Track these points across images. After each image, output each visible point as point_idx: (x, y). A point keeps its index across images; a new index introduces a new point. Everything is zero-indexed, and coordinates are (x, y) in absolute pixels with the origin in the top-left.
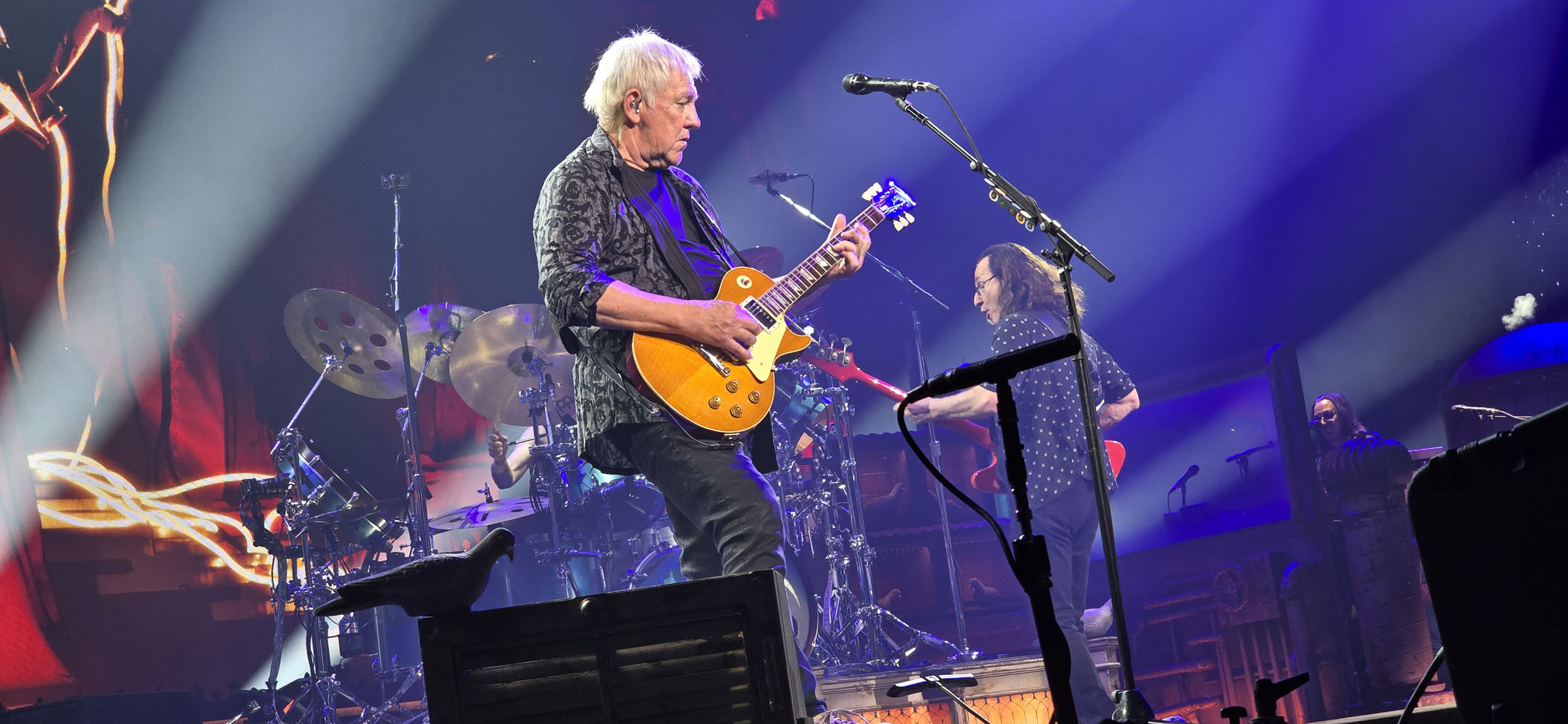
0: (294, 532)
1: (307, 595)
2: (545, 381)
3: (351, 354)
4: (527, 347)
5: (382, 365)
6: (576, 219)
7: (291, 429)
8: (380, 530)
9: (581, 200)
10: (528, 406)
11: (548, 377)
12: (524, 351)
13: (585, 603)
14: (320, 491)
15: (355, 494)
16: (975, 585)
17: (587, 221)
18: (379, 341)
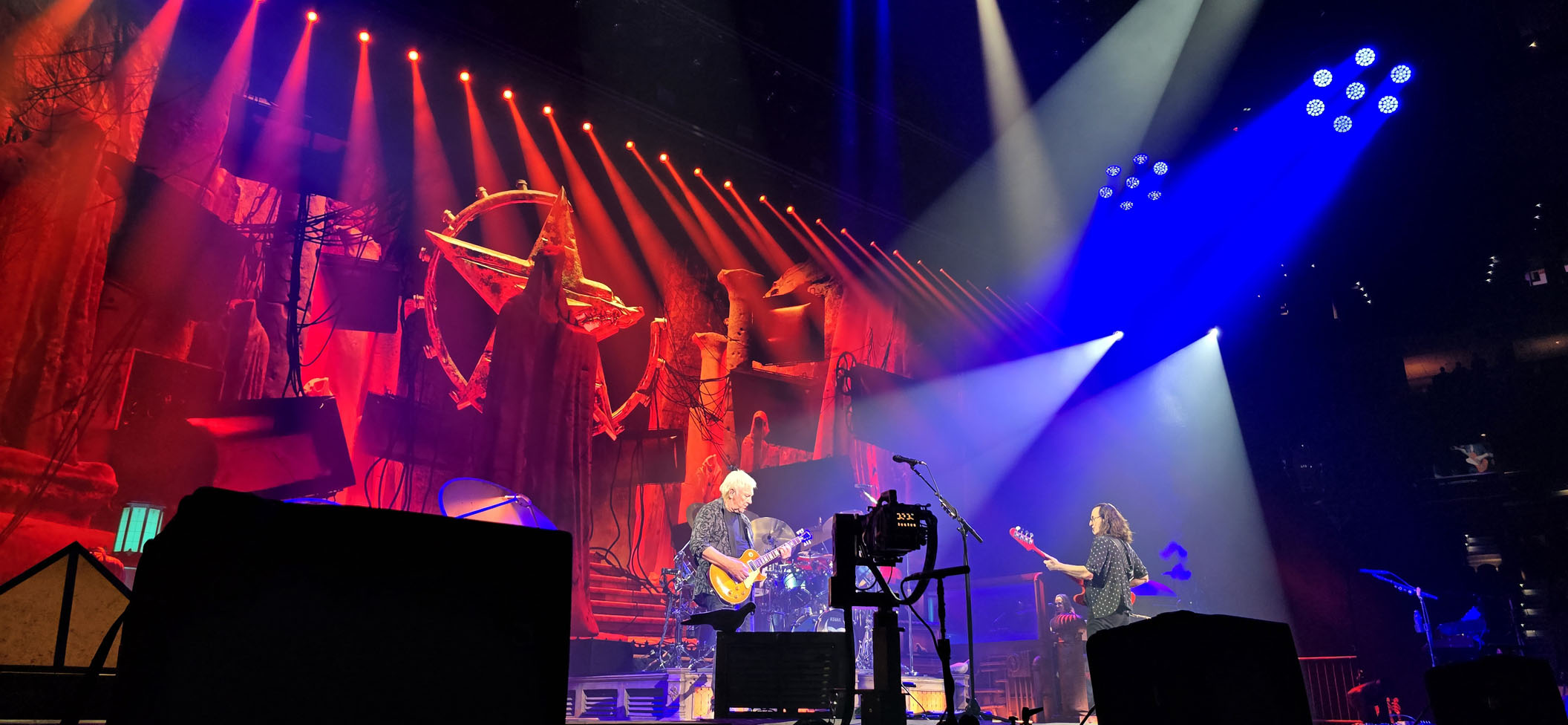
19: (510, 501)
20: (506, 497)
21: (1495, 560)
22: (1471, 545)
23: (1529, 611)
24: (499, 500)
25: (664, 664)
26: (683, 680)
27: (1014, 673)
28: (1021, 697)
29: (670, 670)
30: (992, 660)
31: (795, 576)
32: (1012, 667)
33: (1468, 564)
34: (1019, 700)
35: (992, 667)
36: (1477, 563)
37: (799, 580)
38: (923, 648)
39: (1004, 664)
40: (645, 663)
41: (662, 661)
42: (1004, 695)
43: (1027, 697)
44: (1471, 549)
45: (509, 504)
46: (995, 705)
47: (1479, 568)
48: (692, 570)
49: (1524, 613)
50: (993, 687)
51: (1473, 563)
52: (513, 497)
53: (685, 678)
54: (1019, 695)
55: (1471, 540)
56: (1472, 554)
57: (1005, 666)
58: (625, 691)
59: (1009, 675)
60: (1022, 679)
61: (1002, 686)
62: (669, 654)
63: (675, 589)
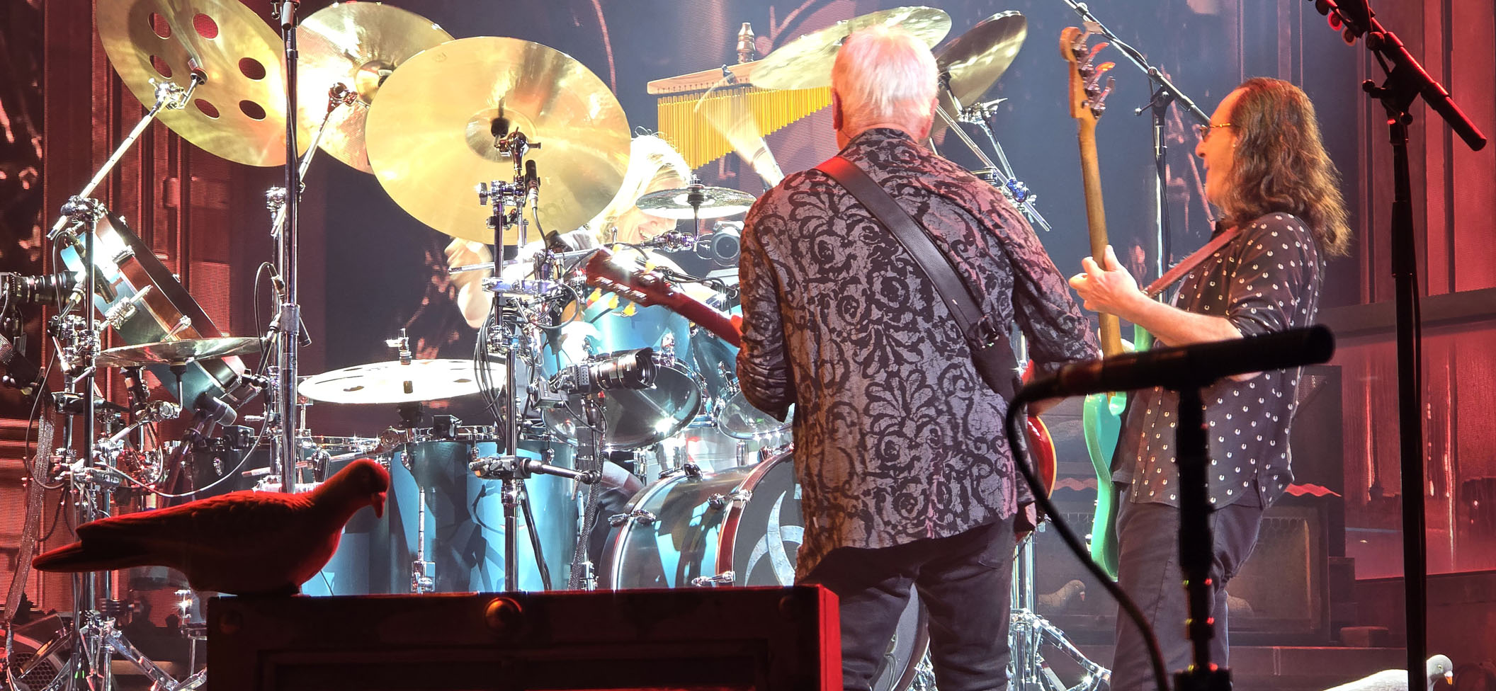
0: (73, 373)
1: (82, 480)
2: (524, 173)
3: (202, 83)
4: (501, 111)
5: (254, 110)
7: (87, 200)
8: (218, 385)
10: (489, 211)
11: (531, 165)
12: (496, 115)
14: (126, 309)
15: (186, 321)
18: (253, 69)
62: (53, 658)
63: (65, 366)
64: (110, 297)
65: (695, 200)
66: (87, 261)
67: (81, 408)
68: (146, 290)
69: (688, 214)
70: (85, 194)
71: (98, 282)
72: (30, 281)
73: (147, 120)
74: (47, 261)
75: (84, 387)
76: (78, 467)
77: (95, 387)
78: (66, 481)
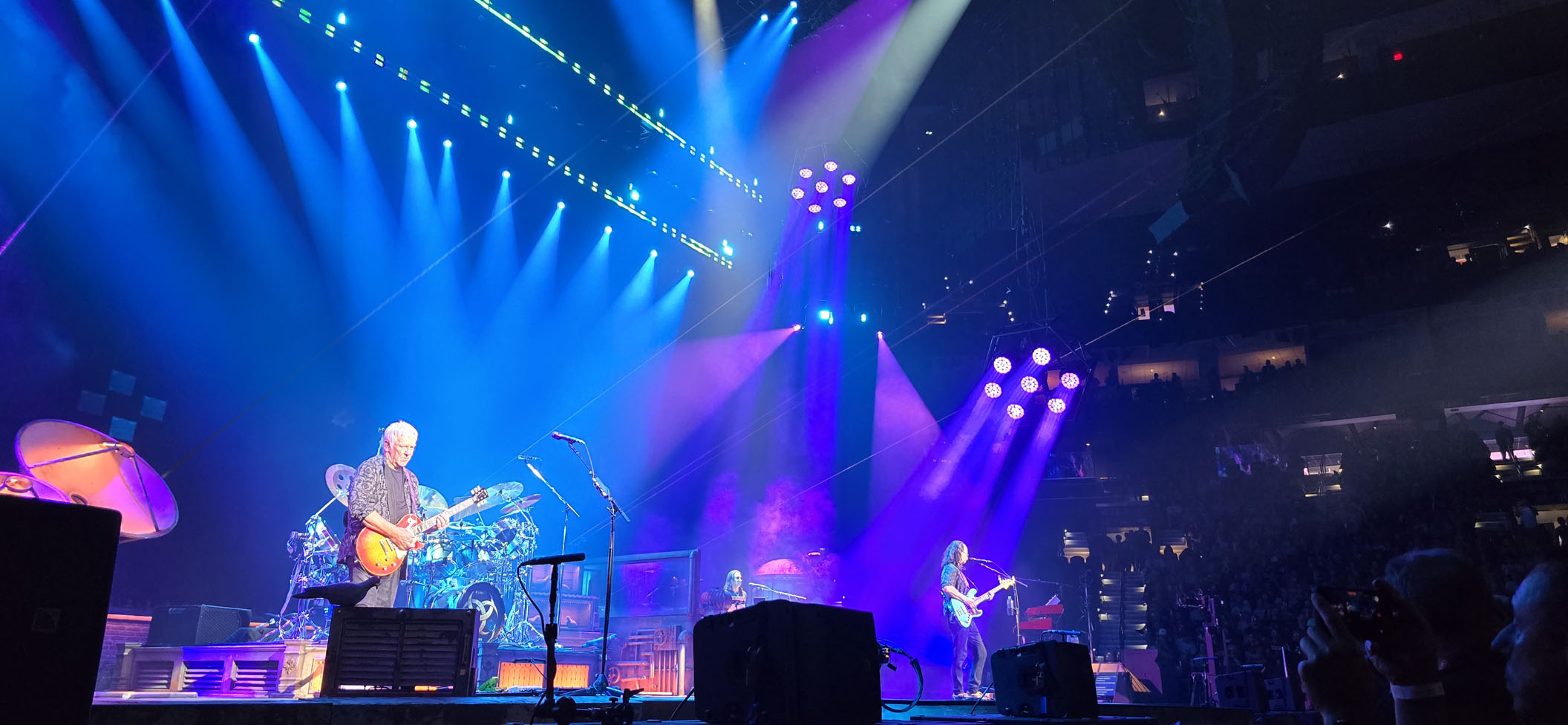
0: (307, 557)
6: (368, 481)
7: (317, 516)
9: (370, 475)
13: (402, 610)
14: (322, 542)
16: (568, 619)
17: (371, 483)
19: (110, 449)
20: (105, 444)
21: (1084, 553)
22: (1069, 538)
23: (1105, 598)
24: (97, 447)
25: (284, 635)
26: (303, 652)
27: (660, 646)
28: (664, 670)
29: (287, 641)
30: (640, 634)
31: (443, 547)
32: (658, 640)
33: (1063, 554)
34: (662, 672)
35: (639, 640)
36: (1071, 555)
37: (447, 551)
38: (573, 622)
39: (651, 636)
40: (262, 633)
41: (281, 631)
42: (648, 667)
43: (669, 670)
44: (1067, 542)
45: (108, 454)
46: (638, 677)
47: (1071, 559)
48: (327, 535)
49: (1101, 600)
50: (638, 660)
51: (1068, 555)
52: (113, 445)
53: (305, 650)
54: (662, 668)
55: (1068, 534)
56: (1069, 546)
57: (652, 640)
58: (234, 663)
59: (655, 648)
60: (667, 652)
61: (647, 659)
62: (291, 624)
63: (305, 555)
64: (319, 539)
65: (461, 525)
66: (315, 529)
67: (308, 564)
68: (328, 538)
69: (459, 528)
70: (317, 514)
71: (316, 535)
72: (300, 534)
73: (334, 499)
74: (304, 530)
75: (309, 559)
76: (305, 579)
77: (312, 560)
78: (301, 582)
